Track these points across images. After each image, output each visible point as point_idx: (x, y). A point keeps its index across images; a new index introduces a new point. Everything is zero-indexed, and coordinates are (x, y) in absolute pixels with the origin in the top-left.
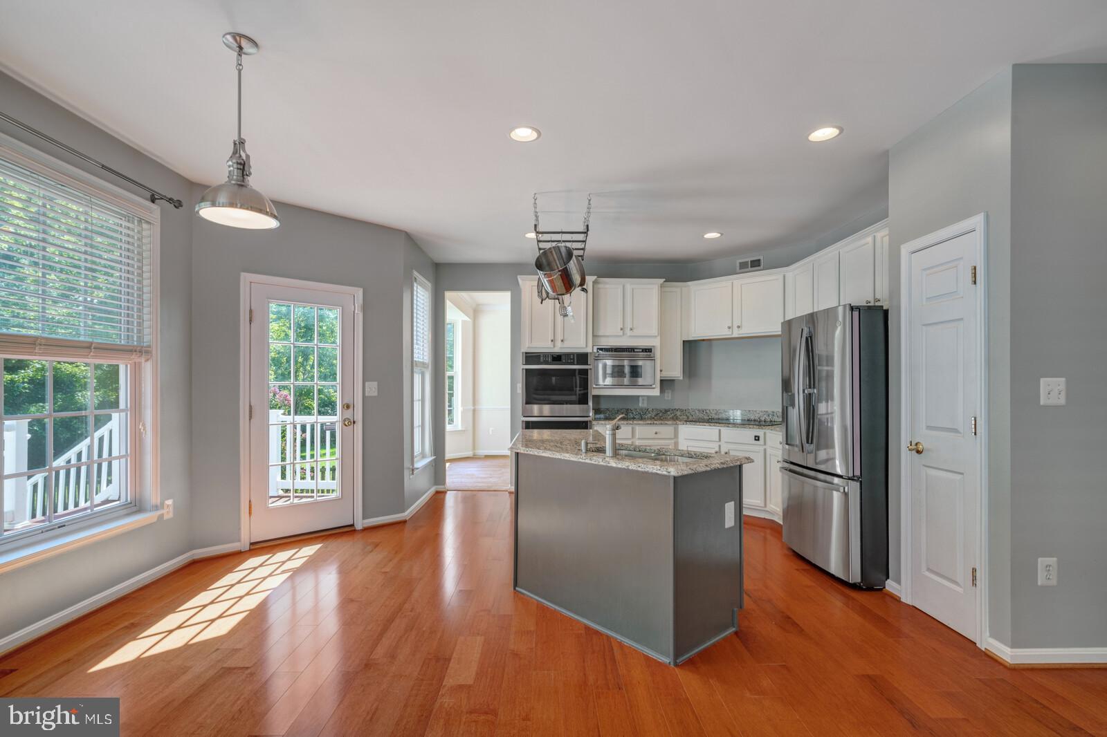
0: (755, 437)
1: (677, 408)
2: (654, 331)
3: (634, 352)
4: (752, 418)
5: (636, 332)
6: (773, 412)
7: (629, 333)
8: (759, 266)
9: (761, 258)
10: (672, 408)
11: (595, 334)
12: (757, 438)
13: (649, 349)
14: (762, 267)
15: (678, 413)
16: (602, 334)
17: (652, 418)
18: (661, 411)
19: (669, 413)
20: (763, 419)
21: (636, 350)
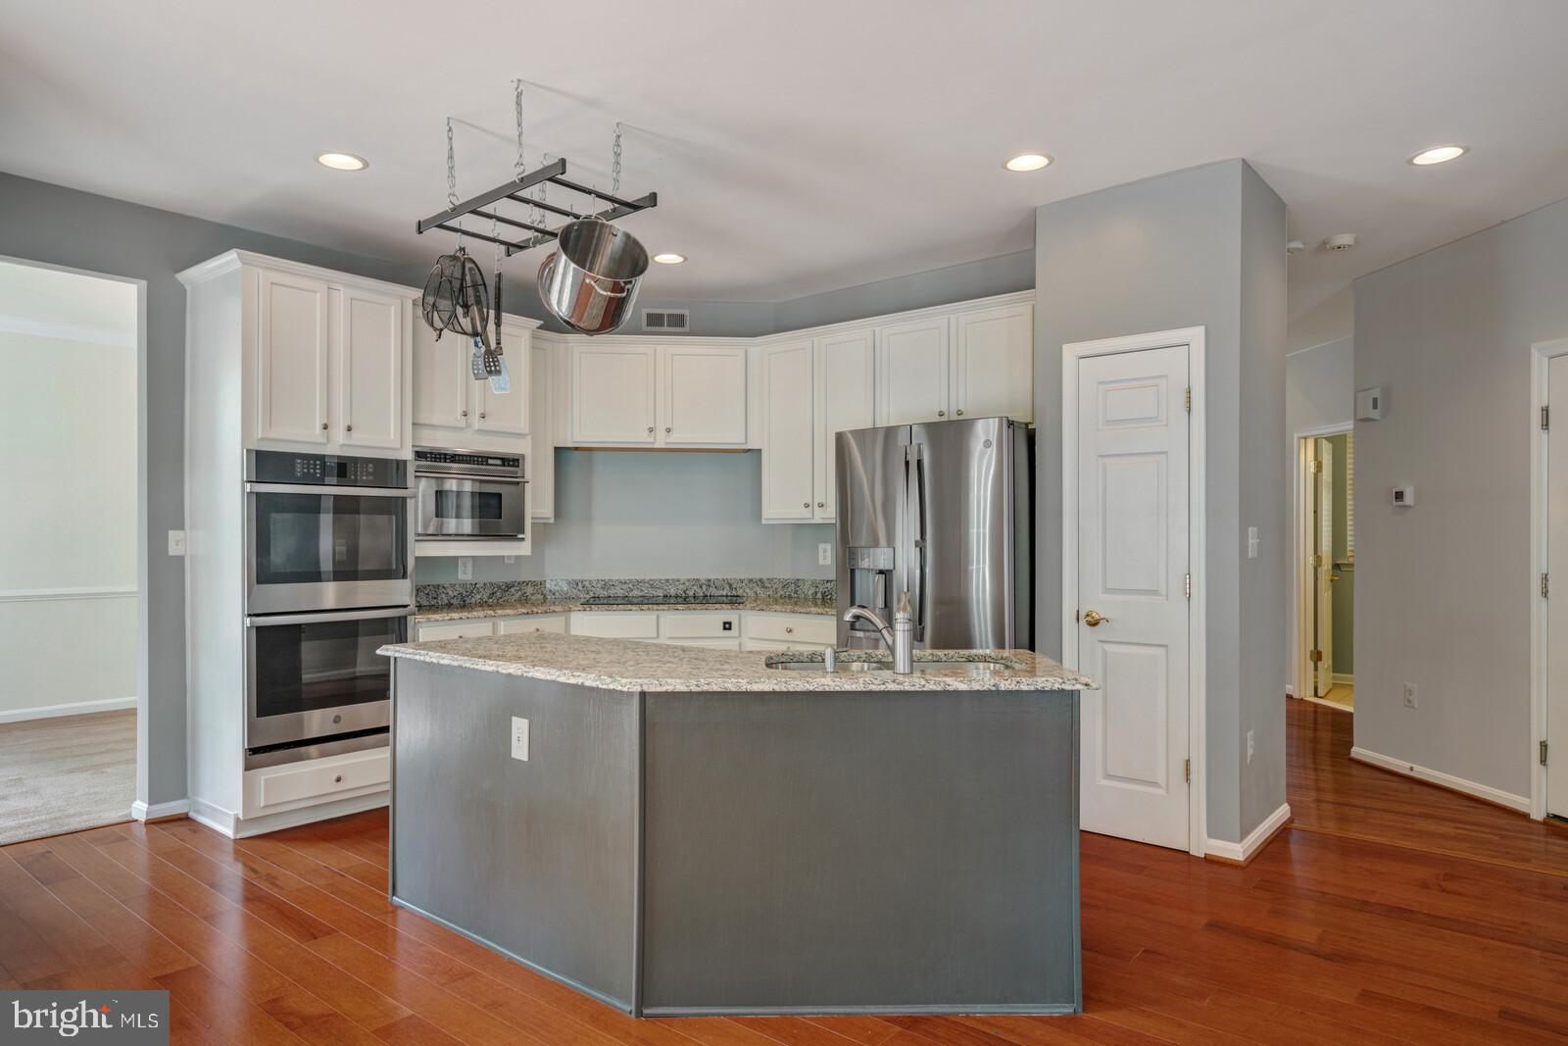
0: (725, 623)
1: (527, 580)
2: (523, 425)
3: (488, 464)
4: (673, 592)
5: (490, 424)
6: (709, 580)
7: (477, 423)
8: (683, 325)
9: (686, 312)
10: (518, 581)
11: (416, 421)
12: (727, 626)
13: (514, 460)
14: (686, 329)
15: (529, 590)
16: (428, 422)
17: (483, 604)
18: (499, 587)
19: (513, 590)
20: (691, 593)
21: (490, 461)
